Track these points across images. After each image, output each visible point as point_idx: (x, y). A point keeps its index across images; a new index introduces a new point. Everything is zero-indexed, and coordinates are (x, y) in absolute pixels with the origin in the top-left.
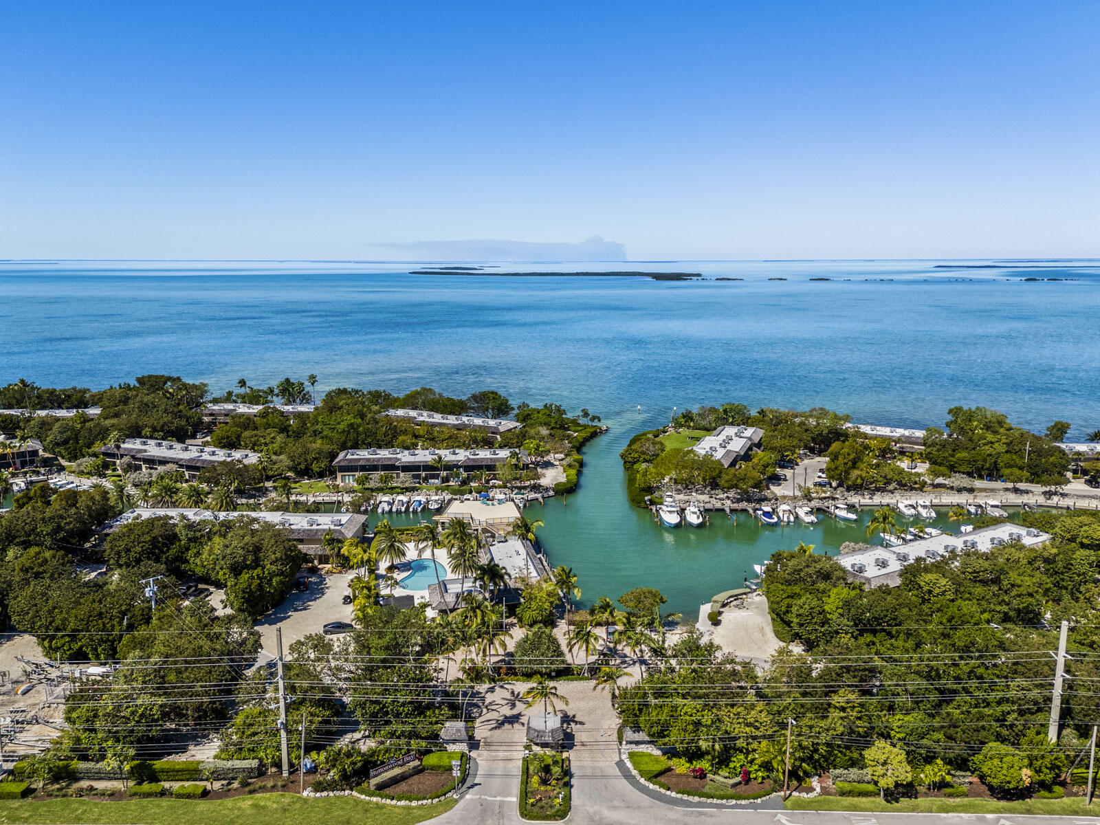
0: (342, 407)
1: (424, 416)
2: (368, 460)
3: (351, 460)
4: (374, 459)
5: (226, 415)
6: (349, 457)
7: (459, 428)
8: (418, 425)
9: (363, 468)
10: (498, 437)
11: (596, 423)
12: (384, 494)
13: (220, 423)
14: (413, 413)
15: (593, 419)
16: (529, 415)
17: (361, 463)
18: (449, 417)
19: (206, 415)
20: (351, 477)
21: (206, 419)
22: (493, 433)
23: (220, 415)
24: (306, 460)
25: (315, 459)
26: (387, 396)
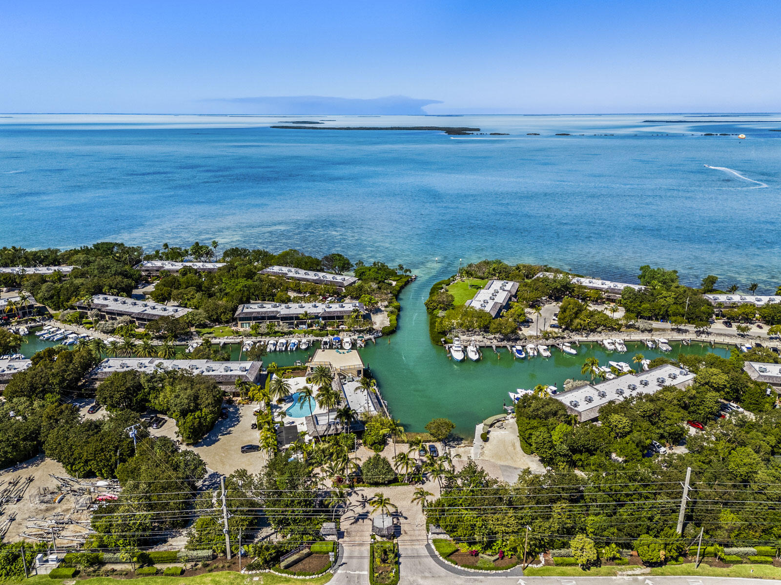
0: (237, 267)
1: (292, 272)
2: (258, 313)
3: (247, 313)
4: (262, 312)
5: (157, 271)
6: (245, 310)
7: (317, 282)
8: (288, 279)
9: (255, 318)
10: (343, 289)
11: (408, 273)
12: (270, 337)
13: (153, 276)
14: (285, 269)
15: (407, 271)
16: (363, 272)
17: (254, 315)
18: (310, 272)
19: (143, 271)
20: (247, 324)
21: (143, 274)
22: (340, 286)
23: (152, 270)
24: (217, 313)
25: (223, 312)
26: (266, 254)
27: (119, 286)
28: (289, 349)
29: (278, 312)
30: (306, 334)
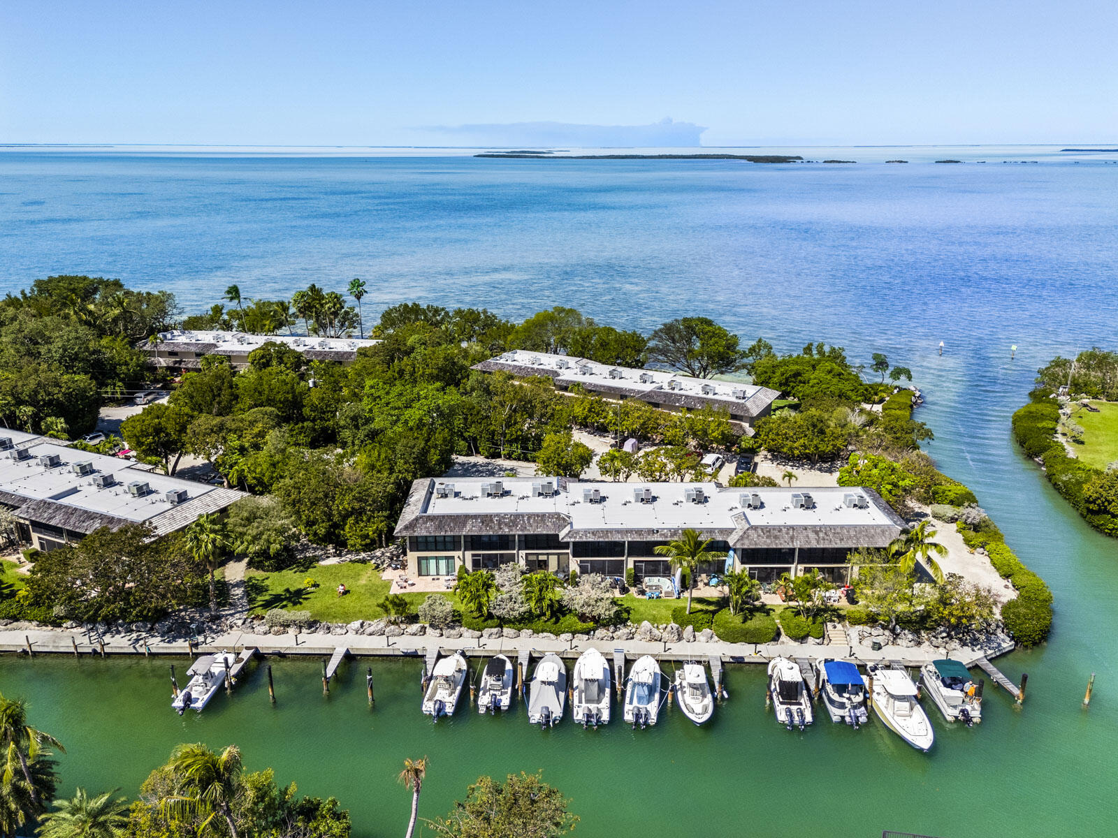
0: (413, 349)
1: (571, 369)
2: (486, 519)
3: (441, 520)
4: (501, 518)
5: (198, 355)
6: (439, 507)
7: (654, 400)
8: (565, 389)
9: (474, 542)
10: (746, 425)
11: (902, 381)
12: (536, 632)
13: (188, 370)
14: (548, 361)
15: (897, 373)
16: (797, 374)
17: (470, 529)
18: (626, 371)
19: (161, 354)
20: (443, 563)
21: (163, 362)
22: (734, 417)
23: (187, 354)
24: (329, 516)
25: (353, 512)
26: (490, 322)
27: (42, 395)
28: (629, 717)
29: (561, 520)
30: (683, 624)
